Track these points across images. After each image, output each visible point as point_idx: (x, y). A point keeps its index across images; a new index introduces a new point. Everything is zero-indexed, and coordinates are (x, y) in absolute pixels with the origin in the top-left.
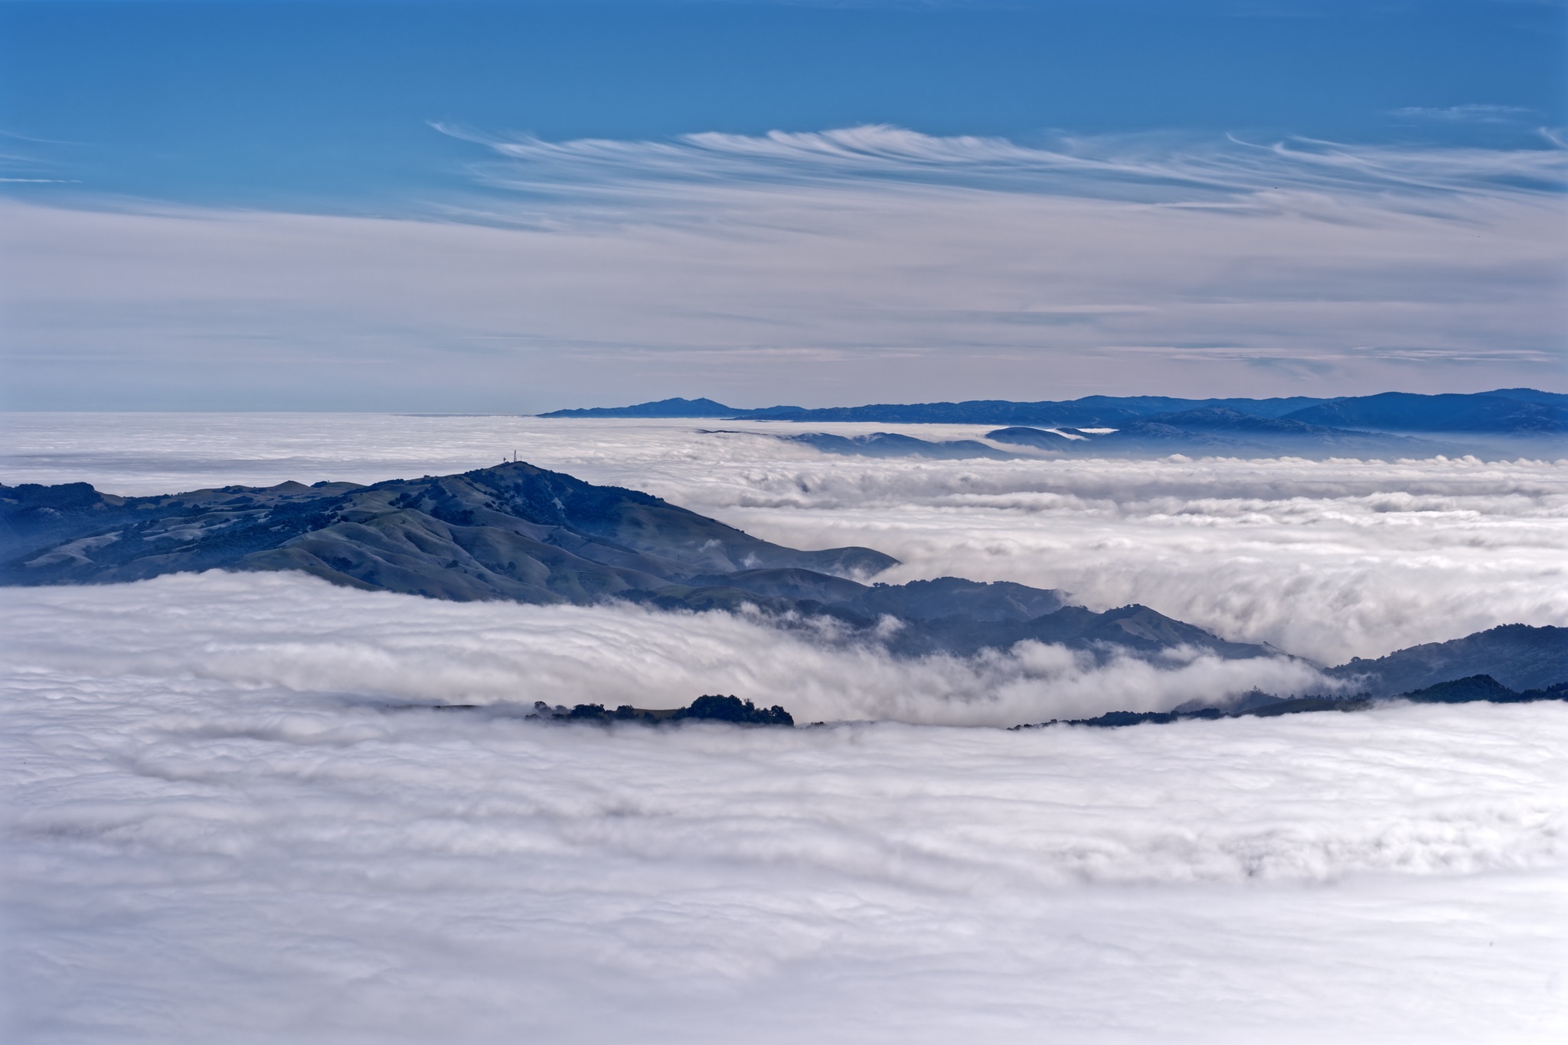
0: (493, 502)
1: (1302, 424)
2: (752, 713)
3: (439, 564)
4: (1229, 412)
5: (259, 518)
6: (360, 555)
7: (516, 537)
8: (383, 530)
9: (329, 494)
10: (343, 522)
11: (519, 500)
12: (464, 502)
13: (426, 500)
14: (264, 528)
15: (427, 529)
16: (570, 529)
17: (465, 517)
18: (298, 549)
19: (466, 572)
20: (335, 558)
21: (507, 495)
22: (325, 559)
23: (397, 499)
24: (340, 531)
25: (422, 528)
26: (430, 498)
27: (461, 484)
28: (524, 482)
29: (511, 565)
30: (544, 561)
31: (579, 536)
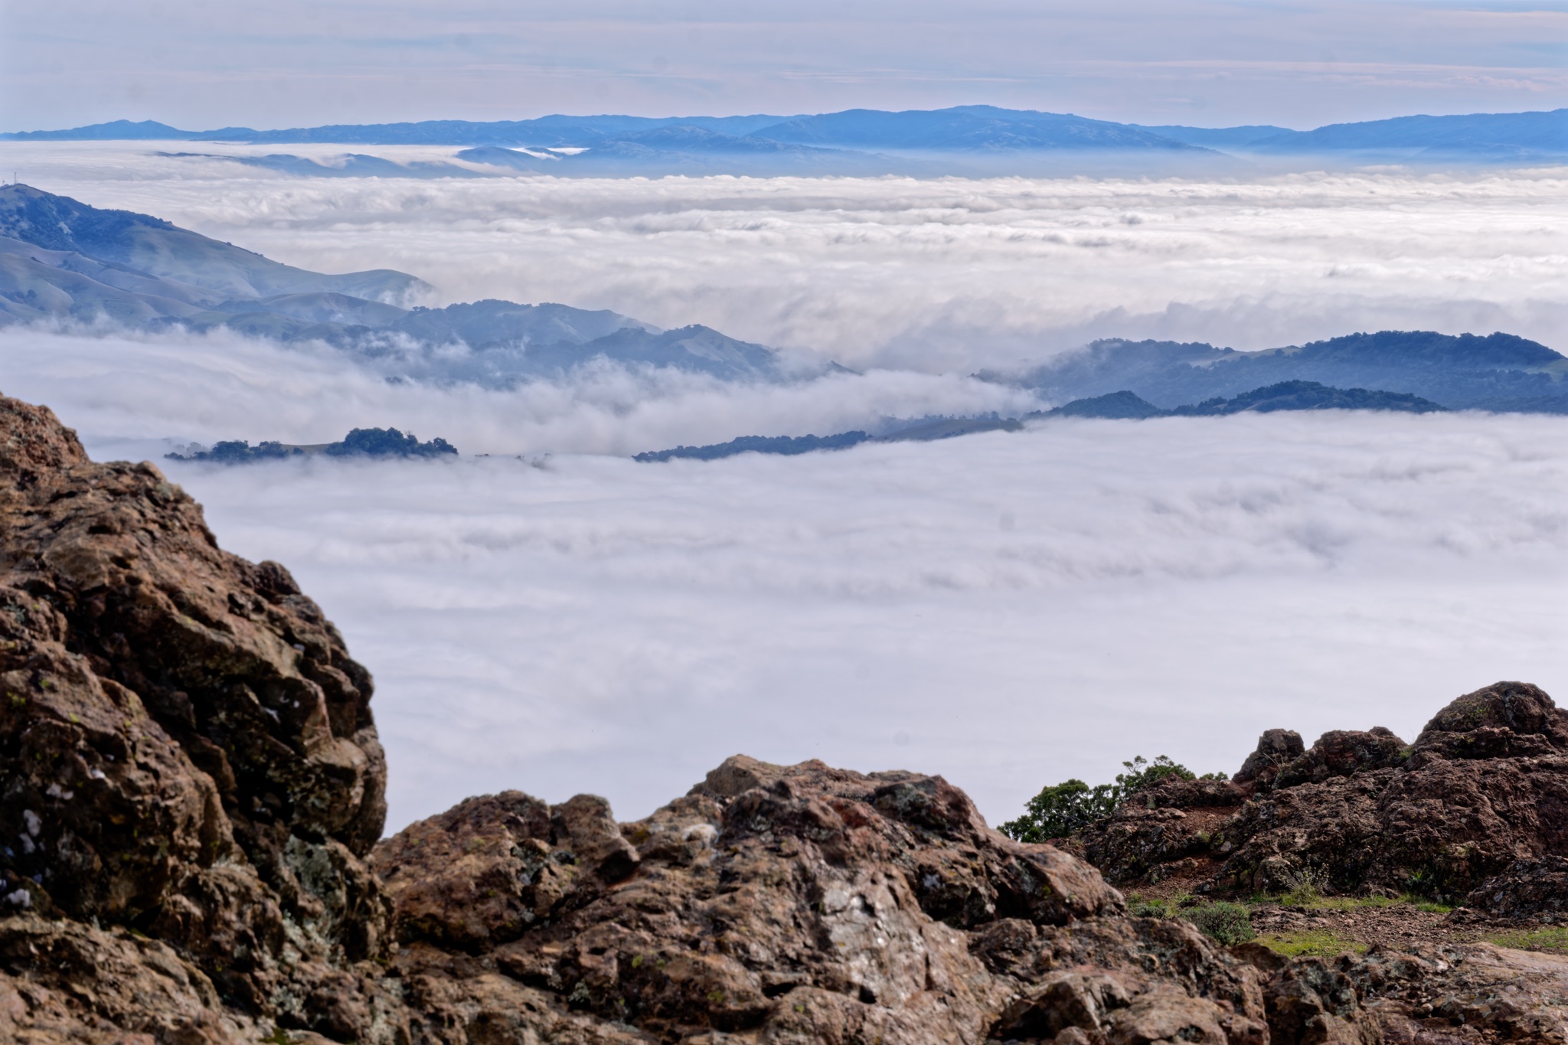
1: (773, 141)
2: (416, 446)
4: (696, 130)
7: (33, 264)
11: (24, 225)
16: (83, 255)
28: (27, 206)
29: (31, 294)
30: (64, 289)
31: (96, 262)
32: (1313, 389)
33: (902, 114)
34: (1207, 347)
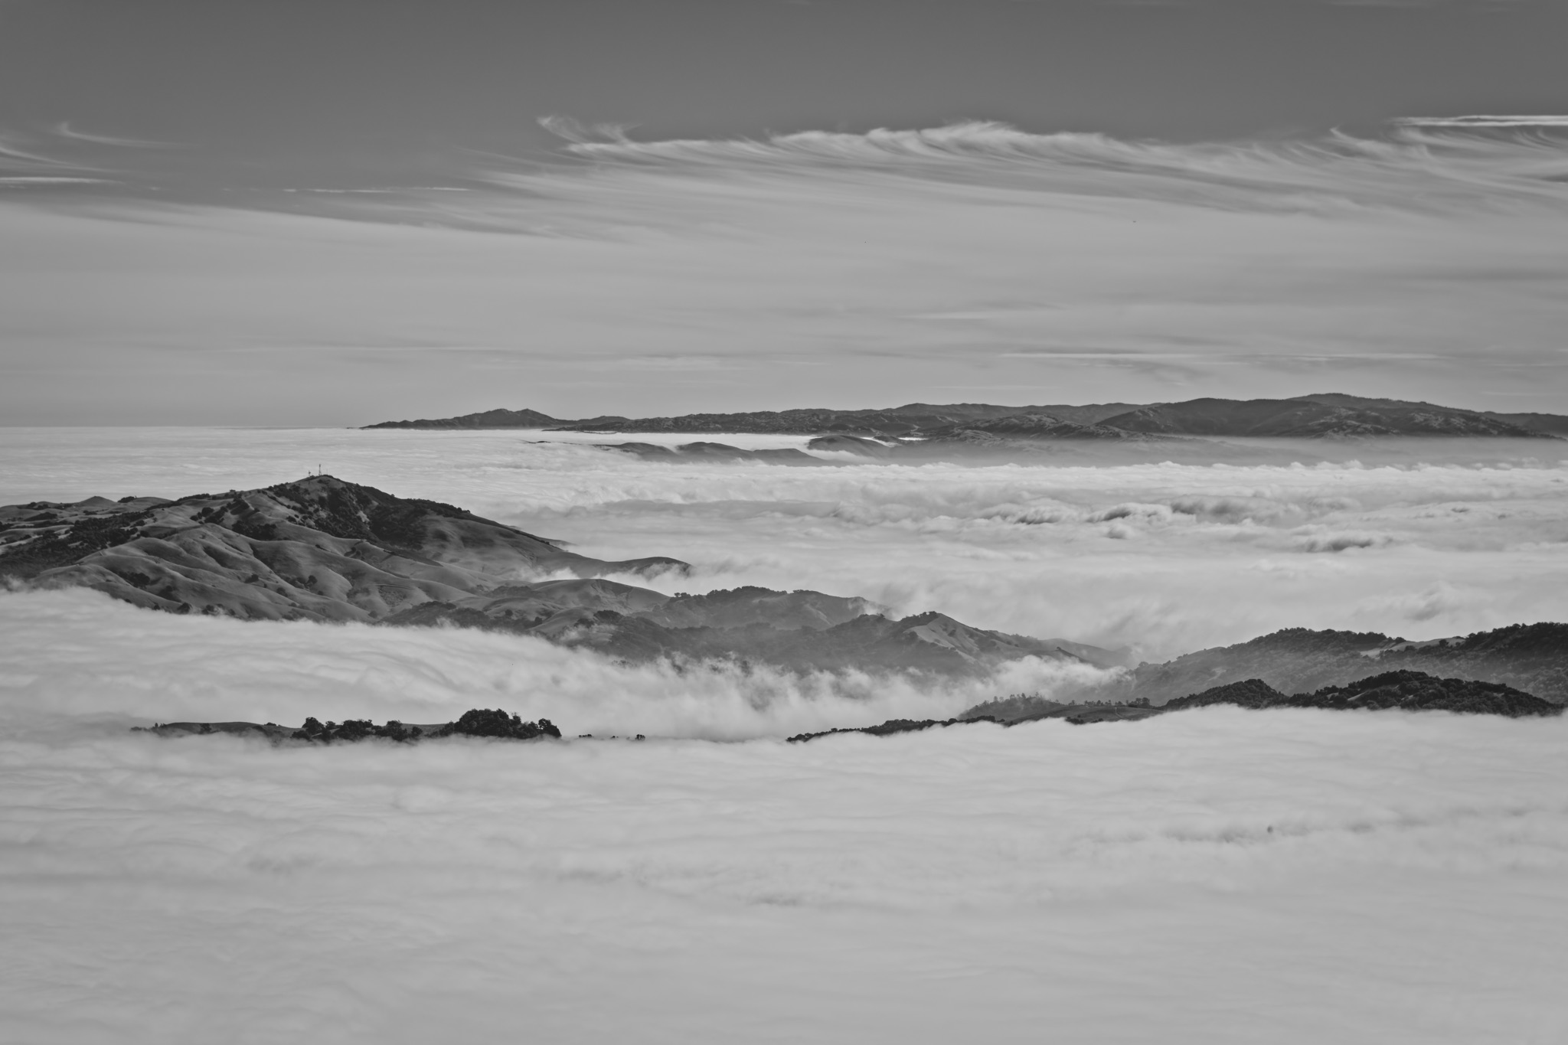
0: (296, 516)
1: (1117, 430)
2: (519, 726)
3: (239, 578)
4: (1045, 419)
5: (60, 534)
6: (159, 570)
7: (318, 551)
8: (182, 546)
9: (132, 508)
10: (142, 538)
11: (323, 514)
12: (267, 517)
13: (228, 514)
14: (63, 543)
15: (227, 544)
16: (374, 542)
17: (267, 532)
18: (93, 565)
19: (265, 586)
20: (132, 574)
21: (311, 509)
22: (123, 575)
23: (199, 514)
24: (139, 547)
25: (222, 543)
26: (233, 513)
27: (264, 499)
28: (329, 496)
29: (312, 579)
30: (345, 575)
31: (382, 550)
32: (1417, 679)
33: (1250, 402)
34: (1381, 637)
